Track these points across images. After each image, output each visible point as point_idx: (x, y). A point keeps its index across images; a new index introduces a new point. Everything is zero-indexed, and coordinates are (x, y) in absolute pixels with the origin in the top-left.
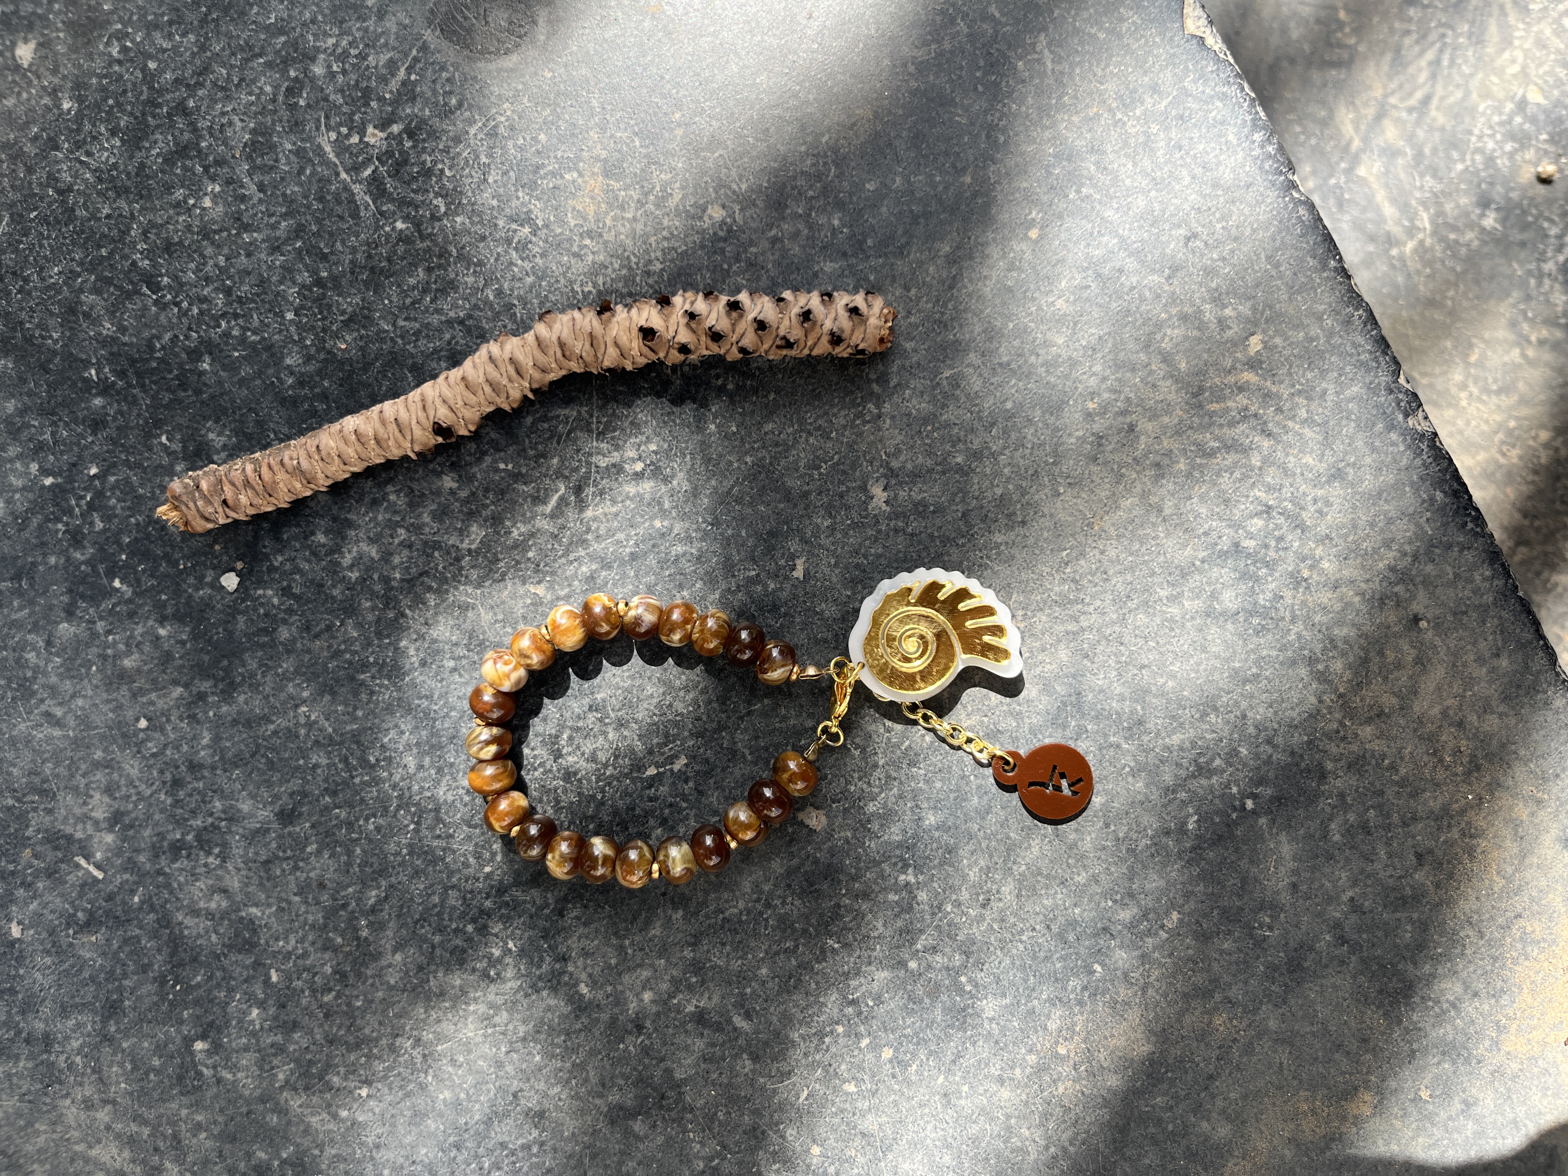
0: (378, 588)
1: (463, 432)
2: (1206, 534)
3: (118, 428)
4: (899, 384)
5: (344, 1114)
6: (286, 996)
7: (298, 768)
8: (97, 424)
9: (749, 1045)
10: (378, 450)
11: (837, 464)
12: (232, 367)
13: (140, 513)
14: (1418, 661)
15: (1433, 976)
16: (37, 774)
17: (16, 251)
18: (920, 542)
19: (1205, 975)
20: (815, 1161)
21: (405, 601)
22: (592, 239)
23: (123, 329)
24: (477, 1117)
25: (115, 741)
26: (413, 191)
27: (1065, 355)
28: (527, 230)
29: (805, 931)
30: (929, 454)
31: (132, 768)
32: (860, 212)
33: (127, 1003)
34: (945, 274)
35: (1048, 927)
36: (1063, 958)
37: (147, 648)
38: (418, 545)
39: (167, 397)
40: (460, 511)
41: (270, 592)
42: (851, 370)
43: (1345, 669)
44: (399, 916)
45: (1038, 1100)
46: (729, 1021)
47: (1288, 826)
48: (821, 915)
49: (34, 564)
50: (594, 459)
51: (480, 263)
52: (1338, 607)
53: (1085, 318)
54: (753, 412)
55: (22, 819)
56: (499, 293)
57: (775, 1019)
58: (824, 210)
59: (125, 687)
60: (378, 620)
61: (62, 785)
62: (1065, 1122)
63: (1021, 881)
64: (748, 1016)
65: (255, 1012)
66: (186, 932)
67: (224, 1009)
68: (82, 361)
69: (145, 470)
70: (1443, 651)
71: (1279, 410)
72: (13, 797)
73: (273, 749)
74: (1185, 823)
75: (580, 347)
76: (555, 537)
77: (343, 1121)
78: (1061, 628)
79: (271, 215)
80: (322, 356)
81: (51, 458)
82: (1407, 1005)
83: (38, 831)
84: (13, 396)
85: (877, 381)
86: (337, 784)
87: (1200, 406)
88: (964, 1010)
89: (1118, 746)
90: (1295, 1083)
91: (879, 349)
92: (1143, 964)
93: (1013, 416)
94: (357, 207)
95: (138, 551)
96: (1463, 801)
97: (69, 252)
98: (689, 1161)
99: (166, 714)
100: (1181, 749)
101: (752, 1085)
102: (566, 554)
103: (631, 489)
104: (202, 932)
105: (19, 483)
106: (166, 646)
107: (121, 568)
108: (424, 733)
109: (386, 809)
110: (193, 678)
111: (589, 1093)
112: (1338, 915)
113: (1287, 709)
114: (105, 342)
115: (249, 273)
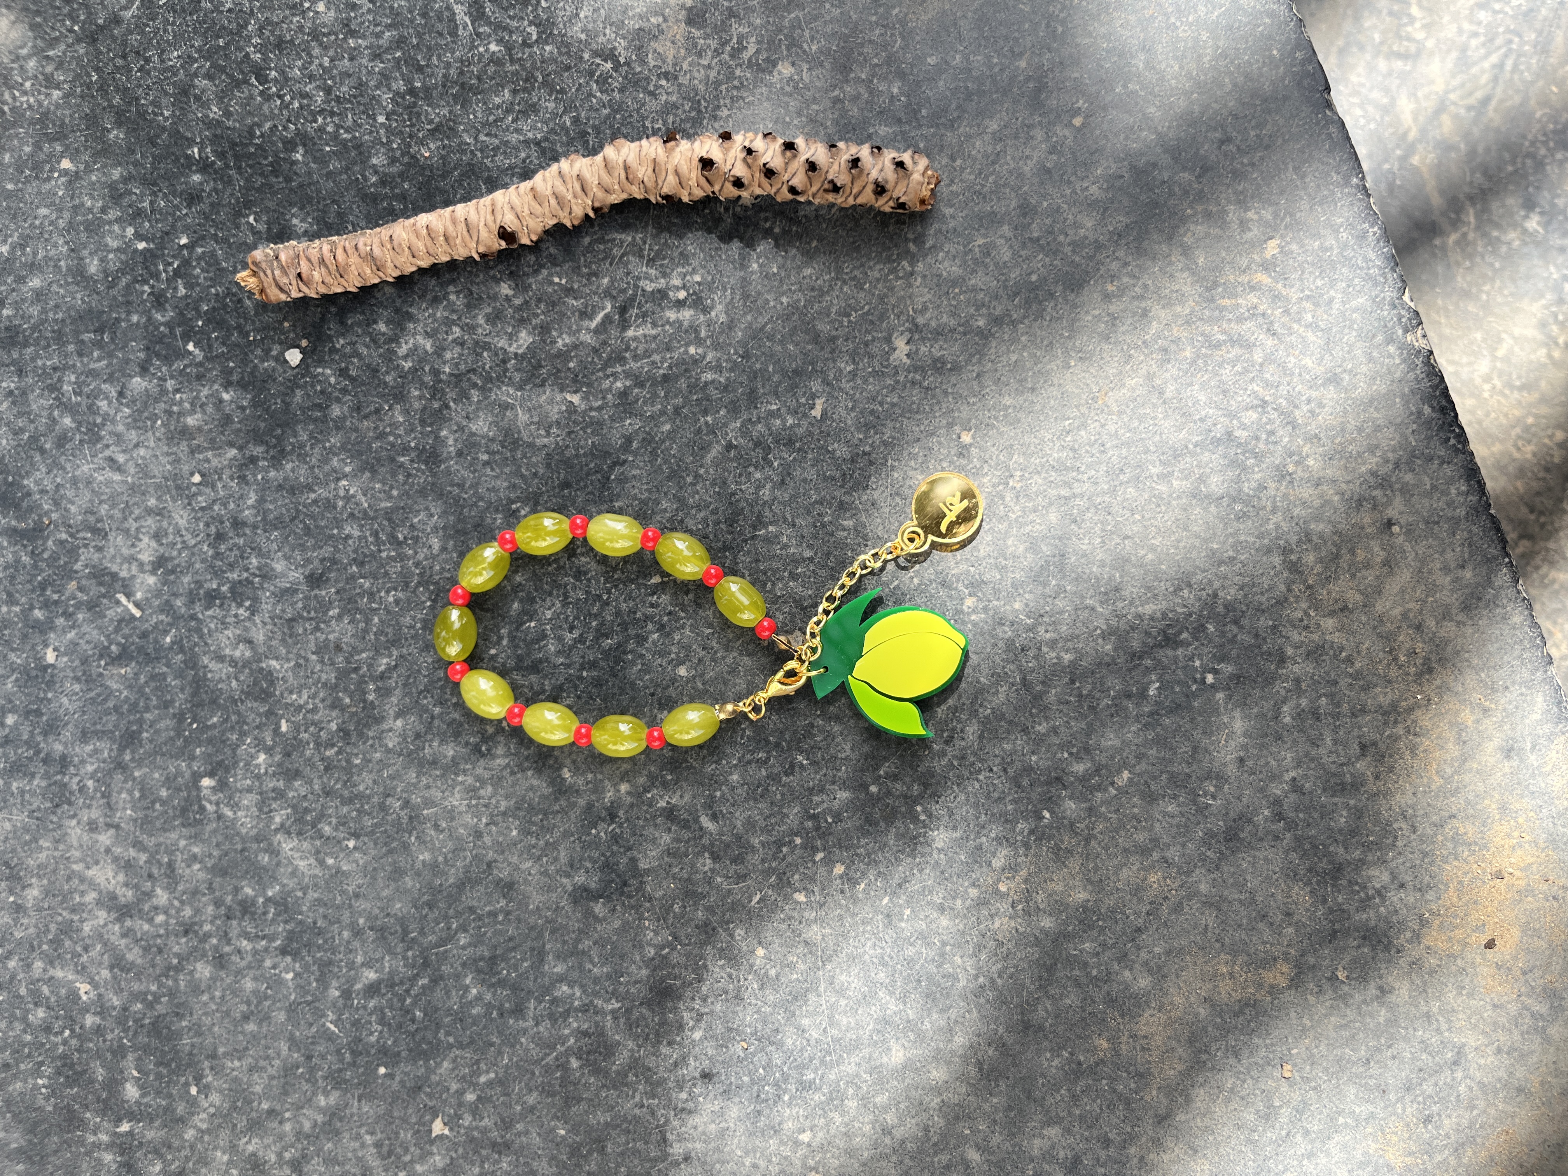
0: (428, 379)
1: (525, 241)
2: (1202, 420)
3: (212, 205)
4: (934, 247)
5: (330, 861)
6: (292, 745)
7: (332, 536)
8: (193, 198)
9: (712, 844)
10: (446, 248)
11: (867, 314)
12: (322, 160)
13: (221, 284)
14: (1386, 563)
15: (1362, 862)
16: (93, 513)
17: (142, 33)
18: (933, 396)
19: (1146, 834)
20: (758, 962)
21: (451, 395)
22: (668, 80)
23: (228, 114)
24: (451, 881)
25: (169, 492)
26: (510, 17)
27: (1091, 238)
28: (609, 65)
29: (778, 745)
30: (953, 314)
31: (181, 518)
32: (918, 84)
33: (145, 735)
34: (990, 149)
35: (1005, 770)
36: (1015, 801)
37: (210, 409)
38: (470, 344)
39: (259, 181)
40: (513, 317)
41: (328, 371)
42: (891, 228)
43: (1316, 563)
44: (405, 685)
45: (974, 932)
46: (697, 820)
47: (1243, 704)
48: (795, 732)
49: (118, 320)
50: (641, 283)
51: (562, 91)
52: (1317, 503)
53: (1116, 205)
54: (795, 256)
55: (73, 553)
56: (576, 120)
57: (739, 824)
58: (886, 78)
59: (185, 443)
60: (424, 408)
61: (114, 527)
62: (996, 955)
63: (985, 723)
64: (714, 817)
65: (262, 757)
66: (209, 675)
67: (234, 751)
68: (187, 139)
69: (230, 246)
70: (1411, 556)
71: (1287, 312)
72: (67, 532)
73: (312, 517)
74: (1146, 689)
75: (643, 172)
76: (596, 351)
77: (328, 868)
78: (1054, 492)
79: (376, 25)
80: (406, 159)
81: (147, 224)
82: (1333, 886)
83: (86, 566)
84: (120, 164)
85: (914, 241)
86: (365, 556)
87: (1213, 300)
88: (915, 838)
89: (1093, 609)
90: (1218, 945)
91: (918, 208)
92: (1090, 816)
93: (1037, 288)
94: (456, 26)
95: (215, 319)
96: (1412, 700)
97: (190, 39)
98: (642, 947)
99: (219, 472)
100: (1152, 618)
101: (709, 883)
102: (603, 369)
103: (671, 315)
104: (224, 677)
105: (114, 244)
106: (227, 410)
107: (196, 333)
108: (452, 518)
109: (407, 584)
110: (248, 442)
111: (557, 871)
112: (1278, 792)
113: (1256, 593)
114: (210, 124)
115: (349, 76)
